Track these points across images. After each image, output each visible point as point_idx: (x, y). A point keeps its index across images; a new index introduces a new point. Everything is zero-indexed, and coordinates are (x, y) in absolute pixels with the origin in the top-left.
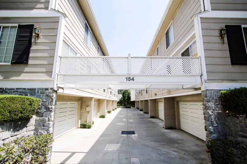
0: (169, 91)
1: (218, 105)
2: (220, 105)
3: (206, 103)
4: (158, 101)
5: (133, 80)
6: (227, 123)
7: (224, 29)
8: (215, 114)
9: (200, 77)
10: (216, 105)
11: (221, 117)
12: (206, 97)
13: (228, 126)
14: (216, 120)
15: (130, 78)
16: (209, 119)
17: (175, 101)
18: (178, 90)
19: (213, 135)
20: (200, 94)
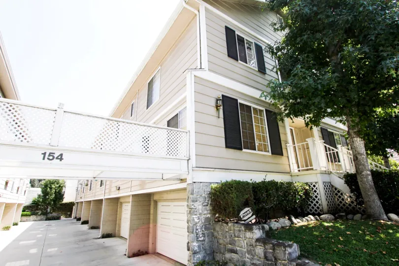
0: (143, 184)
1: (207, 205)
2: (209, 205)
3: (192, 203)
4: (121, 200)
5: (61, 159)
6: (216, 234)
7: (220, 100)
8: (202, 221)
9: (186, 161)
10: (204, 206)
11: (210, 224)
12: (192, 194)
13: (217, 237)
14: (203, 231)
15: (54, 153)
16: (193, 230)
17: (152, 199)
18: (156, 181)
19: (198, 256)
20: (185, 189)
